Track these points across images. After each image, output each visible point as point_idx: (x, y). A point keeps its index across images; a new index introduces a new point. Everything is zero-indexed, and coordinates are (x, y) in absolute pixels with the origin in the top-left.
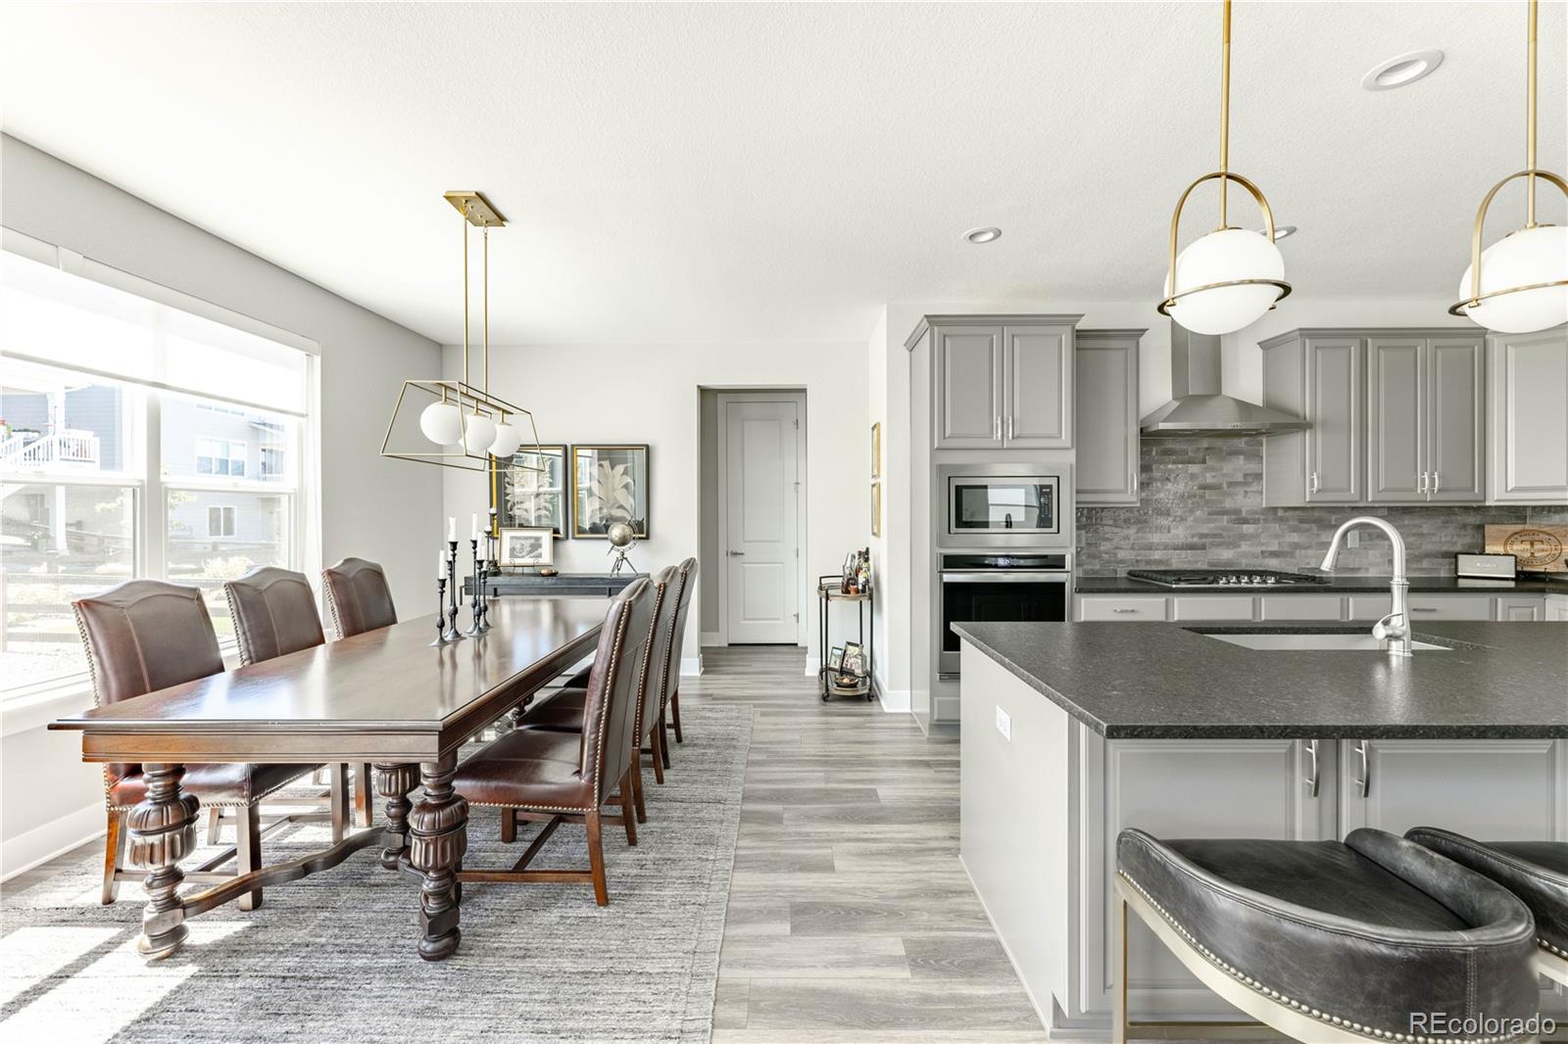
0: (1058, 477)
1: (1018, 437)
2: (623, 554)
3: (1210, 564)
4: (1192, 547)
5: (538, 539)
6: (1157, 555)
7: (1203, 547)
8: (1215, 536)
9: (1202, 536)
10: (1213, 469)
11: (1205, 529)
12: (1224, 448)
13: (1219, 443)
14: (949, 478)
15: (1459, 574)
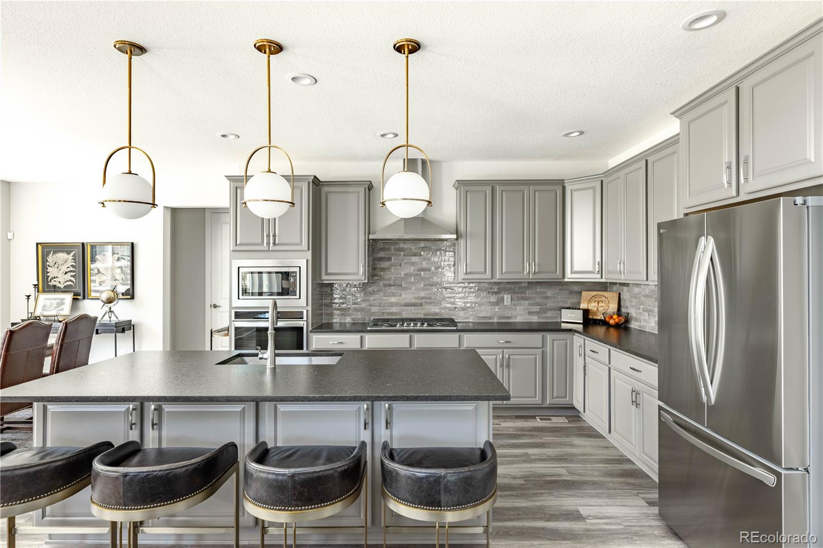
0: (300, 267)
1: (278, 244)
2: (110, 309)
3: (425, 314)
4: (414, 305)
5: (63, 299)
6: (394, 309)
7: (421, 305)
8: (427, 298)
9: (419, 298)
10: (425, 259)
11: (422, 294)
12: (433, 247)
13: (428, 244)
14: (239, 268)
15: (562, 320)
